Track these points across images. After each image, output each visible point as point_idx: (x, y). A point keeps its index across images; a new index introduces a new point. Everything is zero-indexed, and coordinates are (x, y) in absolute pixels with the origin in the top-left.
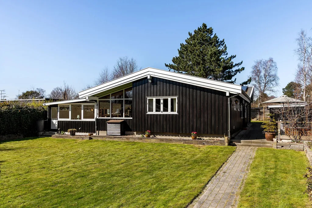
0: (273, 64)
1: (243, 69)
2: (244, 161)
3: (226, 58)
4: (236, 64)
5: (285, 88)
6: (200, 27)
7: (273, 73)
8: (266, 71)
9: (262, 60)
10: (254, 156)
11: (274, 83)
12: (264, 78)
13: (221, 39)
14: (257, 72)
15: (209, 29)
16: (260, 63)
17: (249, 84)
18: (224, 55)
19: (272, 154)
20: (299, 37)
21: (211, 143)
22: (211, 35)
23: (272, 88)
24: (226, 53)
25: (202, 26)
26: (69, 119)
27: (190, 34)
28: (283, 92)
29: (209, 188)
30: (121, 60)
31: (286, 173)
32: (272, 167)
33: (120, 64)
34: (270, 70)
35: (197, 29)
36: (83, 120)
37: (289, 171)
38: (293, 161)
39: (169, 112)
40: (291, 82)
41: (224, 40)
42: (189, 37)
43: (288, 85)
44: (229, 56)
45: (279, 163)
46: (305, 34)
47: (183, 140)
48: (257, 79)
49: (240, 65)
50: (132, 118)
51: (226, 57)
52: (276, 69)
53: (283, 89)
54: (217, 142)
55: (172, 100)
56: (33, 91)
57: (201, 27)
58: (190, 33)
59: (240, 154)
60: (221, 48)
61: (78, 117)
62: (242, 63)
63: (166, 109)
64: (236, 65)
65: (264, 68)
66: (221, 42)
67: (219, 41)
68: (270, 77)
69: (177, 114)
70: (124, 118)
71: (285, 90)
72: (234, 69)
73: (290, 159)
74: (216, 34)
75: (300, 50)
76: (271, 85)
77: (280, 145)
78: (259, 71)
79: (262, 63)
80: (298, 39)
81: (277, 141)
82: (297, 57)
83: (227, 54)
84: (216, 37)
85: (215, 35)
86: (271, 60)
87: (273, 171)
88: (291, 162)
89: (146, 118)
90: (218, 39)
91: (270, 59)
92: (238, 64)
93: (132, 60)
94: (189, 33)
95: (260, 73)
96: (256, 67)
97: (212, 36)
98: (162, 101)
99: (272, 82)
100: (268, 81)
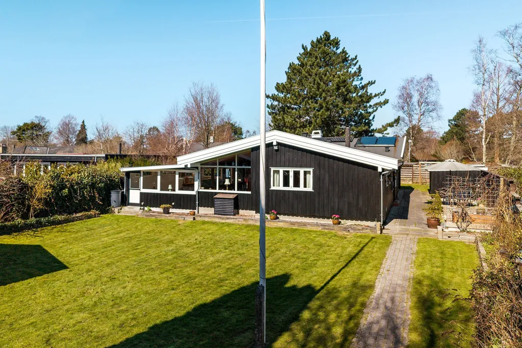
0: (433, 84)
1: (386, 102)
2: (405, 256)
3: (361, 85)
4: (376, 94)
5: (452, 118)
6: (319, 37)
7: (432, 98)
8: (421, 95)
9: (415, 77)
10: (415, 250)
11: (434, 114)
12: (417, 107)
13: (352, 56)
14: (406, 97)
15: (333, 41)
16: (412, 81)
17: (396, 126)
18: (357, 80)
19: (437, 248)
20: (475, 47)
21: (359, 230)
22: (337, 49)
23: (431, 124)
24: (360, 78)
25: (323, 35)
26: (158, 191)
27: (304, 48)
28: (449, 125)
29: (379, 287)
30: (195, 84)
31: (454, 272)
32: (438, 264)
33: (193, 91)
34: (428, 93)
35: (315, 40)
36: (177, 192)
37: (457, 270)
38: (461, 258)
39: (301, 188)
40: (463, 109)
41: (356, 57)
42: (302, 51)
43: (457, 113)
44: (364, 82)
45: (446, 260)
46: (484, 42)
47: (322, 225)
48: (406, 108)
49: (381, 95)
50: (250, 193)
51: (361, 83)
52: (438, 91)
53: (449, 121)
54: (367, 229)
55: (305, 173)
56: (34, 123)
57: (321, 36)
58: (305, 46)
59: (398, 246)
60: (353, 70)
61: (170, 187)
62: (384, 92)
63: (297, 184)
64: (376, 96)
65: (418, 90)
66: (353, 60)
67: (350, 58)
68: (428, 105)
69: (312, 190)
70: (236, 191)
71: (453, 122)
72: (372, 102)
73: (458, 255)
74: (344, 48)
75: (477, 67)
76: (430, 118)
77: (446, 235)
78: (410, 96)
79: (415, 81)
80: (474, 51)
81: (443, 230)
82: (472, 78)
83: (362, 79)
84: (344, 52)
85: (343, 50)
86: (429, 78)
87: (439, 270)
88: (459, 259)
89: (270, 194)
90: (347, 56)
91: (428, 76)
92: (378, 94)
93: (212, 85)
94: (303, 46)
95: (411, 97)
96: (404, 88)
97: (339, 51)
98: (291, 174)
99: (431, 113)
100: (424, 112)
